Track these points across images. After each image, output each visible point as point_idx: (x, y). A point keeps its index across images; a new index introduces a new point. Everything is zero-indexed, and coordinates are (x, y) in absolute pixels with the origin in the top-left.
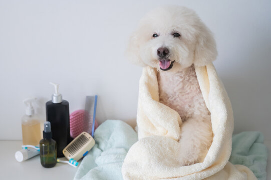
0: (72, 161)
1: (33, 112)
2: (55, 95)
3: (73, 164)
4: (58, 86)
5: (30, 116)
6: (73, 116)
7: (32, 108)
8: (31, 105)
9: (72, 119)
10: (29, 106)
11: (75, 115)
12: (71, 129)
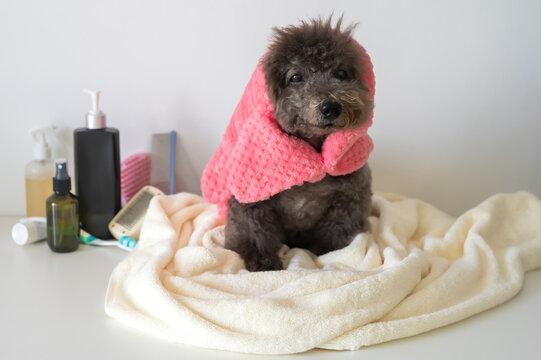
0: (125, 242)
1: (48, 153)
2: (91, 112)
3: (128, 245)
4: (98, 95)
5: (43, 162)
6: (127, 164)
7: (47, 145)
8: (44, 140)
9: (125, 171)
10: (41, 141)
11: (130, 163)
12: (123, 191)
